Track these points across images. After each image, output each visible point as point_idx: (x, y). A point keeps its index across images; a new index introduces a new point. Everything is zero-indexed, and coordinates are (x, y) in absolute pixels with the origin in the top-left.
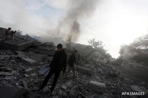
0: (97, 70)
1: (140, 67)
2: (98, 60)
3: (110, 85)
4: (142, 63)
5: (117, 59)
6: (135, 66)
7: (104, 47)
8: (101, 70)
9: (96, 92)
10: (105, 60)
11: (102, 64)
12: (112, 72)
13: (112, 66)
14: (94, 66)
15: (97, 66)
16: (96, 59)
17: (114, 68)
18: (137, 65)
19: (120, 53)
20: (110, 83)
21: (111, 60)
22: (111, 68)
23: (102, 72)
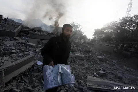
0: (78, 48)
1: (106, 45)
2: (77, 41)
3: (86, 56)
4: (107, 42)
5: (92, 39)
6: (103, 44)
7: (81, 29)
8: (80, 48)
9: (79, 59)
10: (82, 40)
11: (80, 44)
12: (87, 49)
13: (87, 45)
14: (75, 45)
15: (77, 46)
16: (76, 40)
17: (89, 47)
18: (105, 44)
19: (93, 35)
20: (86, 55)
21: (87, 41)
22: (87, 46)
23: (81, 50)
